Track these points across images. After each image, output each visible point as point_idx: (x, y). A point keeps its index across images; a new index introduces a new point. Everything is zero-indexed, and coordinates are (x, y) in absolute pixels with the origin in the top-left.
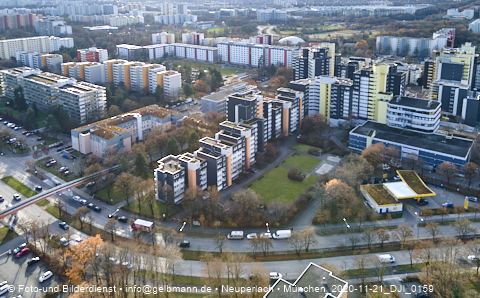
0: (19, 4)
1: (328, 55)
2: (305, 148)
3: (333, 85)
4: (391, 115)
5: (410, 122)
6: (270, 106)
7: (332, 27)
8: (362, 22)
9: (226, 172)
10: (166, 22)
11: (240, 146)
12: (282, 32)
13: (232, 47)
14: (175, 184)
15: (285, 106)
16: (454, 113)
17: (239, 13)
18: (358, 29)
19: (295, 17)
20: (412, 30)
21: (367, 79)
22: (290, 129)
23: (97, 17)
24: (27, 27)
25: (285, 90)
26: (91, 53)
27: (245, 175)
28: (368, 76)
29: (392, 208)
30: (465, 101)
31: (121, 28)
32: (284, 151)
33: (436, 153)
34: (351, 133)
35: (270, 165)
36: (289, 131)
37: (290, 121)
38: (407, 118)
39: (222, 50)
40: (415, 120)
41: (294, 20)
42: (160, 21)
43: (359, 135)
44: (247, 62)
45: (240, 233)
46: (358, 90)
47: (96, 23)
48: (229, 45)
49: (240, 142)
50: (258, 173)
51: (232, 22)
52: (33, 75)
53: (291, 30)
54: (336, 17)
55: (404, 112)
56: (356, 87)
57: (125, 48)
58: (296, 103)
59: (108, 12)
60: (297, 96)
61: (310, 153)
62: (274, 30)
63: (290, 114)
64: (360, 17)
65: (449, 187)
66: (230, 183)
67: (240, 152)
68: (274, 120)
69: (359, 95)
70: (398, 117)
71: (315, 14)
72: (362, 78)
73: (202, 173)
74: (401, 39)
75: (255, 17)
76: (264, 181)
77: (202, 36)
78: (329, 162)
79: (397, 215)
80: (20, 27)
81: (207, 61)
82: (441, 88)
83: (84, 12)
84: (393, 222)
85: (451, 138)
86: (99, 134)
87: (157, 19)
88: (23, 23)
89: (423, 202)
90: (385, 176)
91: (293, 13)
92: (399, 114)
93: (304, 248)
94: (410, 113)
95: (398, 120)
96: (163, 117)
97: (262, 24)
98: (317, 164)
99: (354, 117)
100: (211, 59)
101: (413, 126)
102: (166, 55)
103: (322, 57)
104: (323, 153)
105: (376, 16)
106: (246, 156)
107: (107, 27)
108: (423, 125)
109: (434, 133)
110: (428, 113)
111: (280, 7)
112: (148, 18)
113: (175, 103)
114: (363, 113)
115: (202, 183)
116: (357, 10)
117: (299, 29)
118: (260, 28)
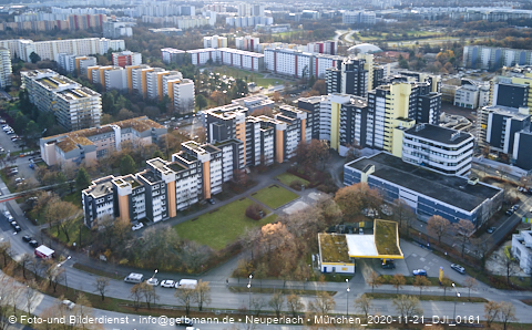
0: (106, 4)
1: (365, 68)
2: (291, 179)
3: (342, 106)
4: (406, 148)
5: (427, 157)
6: (257, 126)
7: (429, 33)
8: (468, 27)
9: (166, 200)
10: (238, 24)
11: (193, 172)
12: (362, 38)
13: (278, 54)
14: (98, 210)
15: (278, 128)
16: (506, 150)
17: (323, 15)
18: (459, 35)
19: (388, 21)
20: (522, 39)
21: (382, 100)
22: (285, 155)
23: (167, 19)
24: (97, 28)
25: (289, 108)
26: (124, 57)
27: (200, 206)
28: (384, 97)
29: (340, 267)
30: (517, 135)
31: (184, 31)
32: (265, 180)
33: (437, 201)
34: (346, 166)
35: (237, 197)
36: (285, 158)
37: (285, 145)
38: (424, 152)
39: (269, 57)
40: (432, 156)
41: (383, 24)
42: (231, 24)
43: (354, 170)
44: (293, 72)
45: (138, 276)
46: (374, 114)
47: (166, 25)
48: (275, 52)
49: (194, 166)
50: (216, 204)
51: (310, 25)
52: (46, 78)
53: (375, 35)
54: (440, 21)
55: (420, 145)
56: (370, 110)
57: (168, 52)
58: (297, 124)
59: (186, 13)
60: (298, 116)
61: (292, 186)
62: (354, 35)
63: (285, 137)
64: (470, 20)
65: (438, 248)
66: (173, 213)
67: (195, 178)
68: (262, 142)
69: (374, 120)
70: (413, 150)
71: (414, 17)
72: (378, 99)
73: (137, 199)
74: (495, 50)
75: (340, 20)
76: (216, 215)
77: (257, 41)
78: (307, 200)
79: (342, 278)
80: (91, 28)
81: (252, 69)
82: (491, 116)
83: (162, 13)
84: (332, 286)
85: (474, 183)
86: (62, 146)
87: (228, 20)
88: (93, 24)
89: (390, 265)
90: (362, 224)
91: (387, 16)
92: (415, 147)
93: (197, 305)
94: (427, 146)
95: (414, 153)
96: (143, 130)
97: (344, 28)
98: (290, 201)
99: (369, 146)
100: (256, 67)
101: (431, 163)
102: (210, 61)
103: (356, 70)
104: (306, 188)
105: (490, 20)
106: (202, 184)
107: (172, 29)
108: (442, 163)
109: (458, 174)
110: (447, 149)
111: (374, 8)
112: (220, 20)
113: (183, 116)
114: (379, 143)
115: (137, 211)
116: (470, 13)
117: (384, 34)
118: (339, 33)
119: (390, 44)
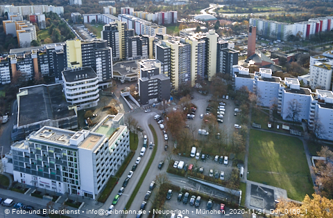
15: (11, 62)
26: (34, 16)
34: (20, 89)
60: (32, 56)
63: (17, 68)
74: (265, 22)
117: (236, 8)
118: (211, 6)
119: (224, 15)
